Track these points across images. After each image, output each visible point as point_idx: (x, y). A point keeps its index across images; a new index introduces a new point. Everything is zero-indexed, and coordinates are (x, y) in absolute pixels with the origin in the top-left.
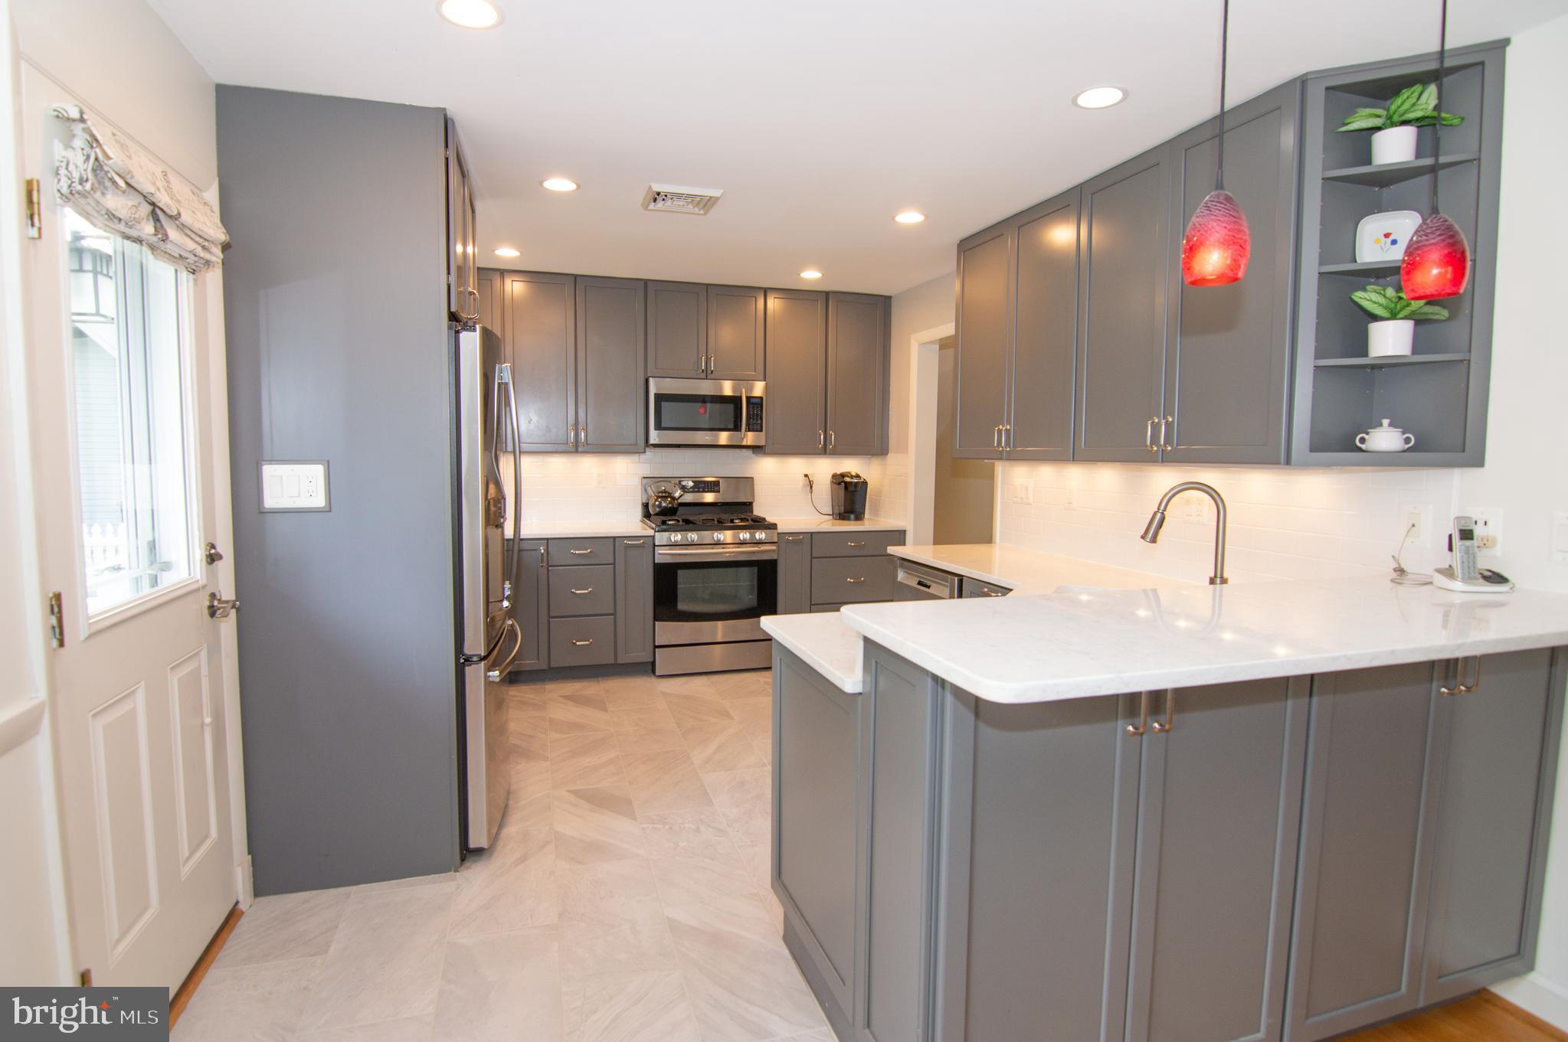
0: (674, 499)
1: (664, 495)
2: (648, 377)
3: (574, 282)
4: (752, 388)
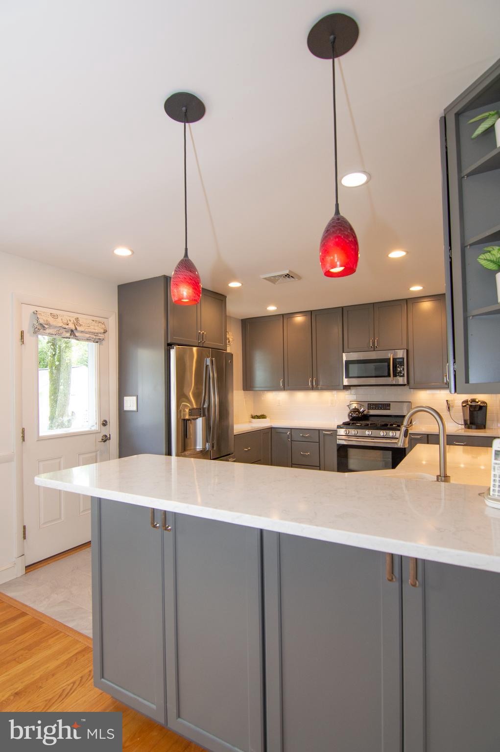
0: (359, 412)
1: (356, 410)
2: (343, 352)
3: (311, 314)
4: (395, 354)
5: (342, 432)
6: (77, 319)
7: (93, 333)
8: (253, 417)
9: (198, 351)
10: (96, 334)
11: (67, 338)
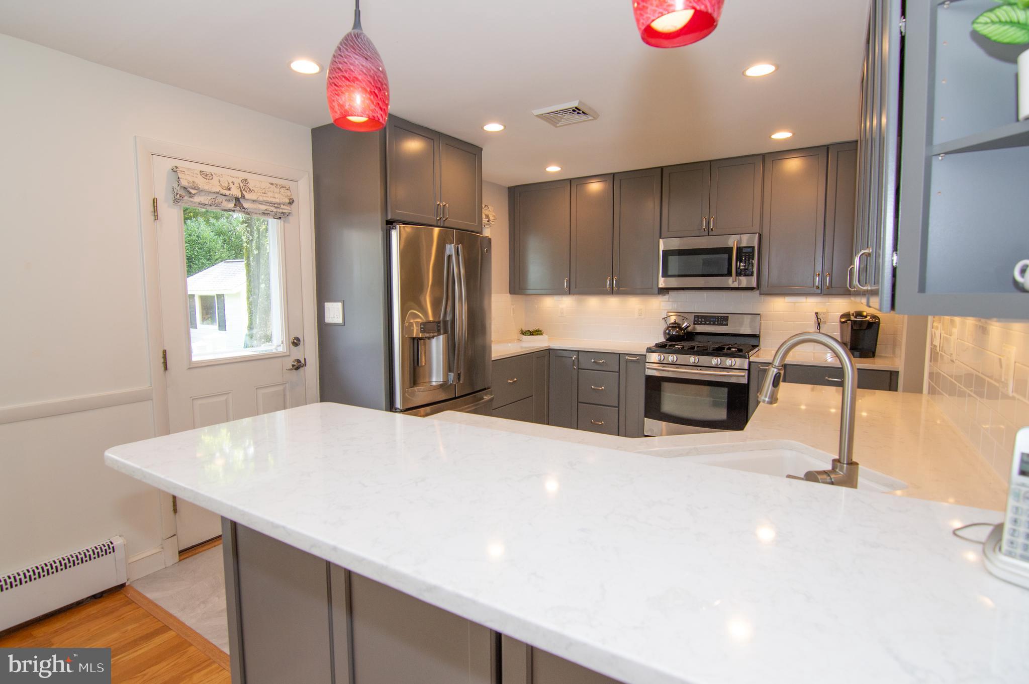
0: (681, 329)
1: (675, 325)
2: (660, 238)
3: (613, 178)
4: (740, 241)
5: (654, 357)
6: (245, 181)
7: (273, 204)
8: (523, 333)
9: (440, 232)
10: (277, 205)
11: (229, 210)
